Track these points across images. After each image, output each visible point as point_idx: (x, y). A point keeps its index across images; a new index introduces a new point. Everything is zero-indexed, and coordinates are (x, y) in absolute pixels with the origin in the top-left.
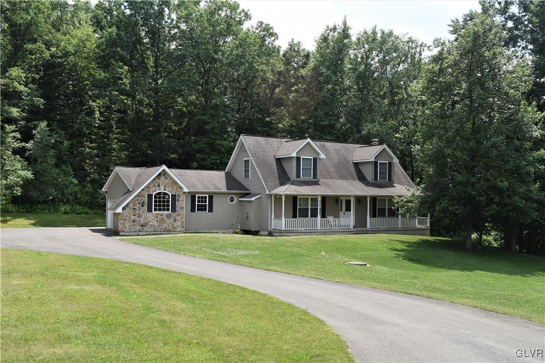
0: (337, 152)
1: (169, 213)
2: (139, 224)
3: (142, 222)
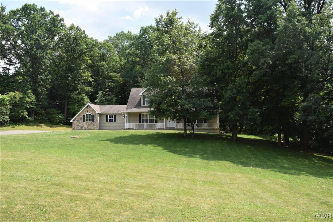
3: (81, 126)
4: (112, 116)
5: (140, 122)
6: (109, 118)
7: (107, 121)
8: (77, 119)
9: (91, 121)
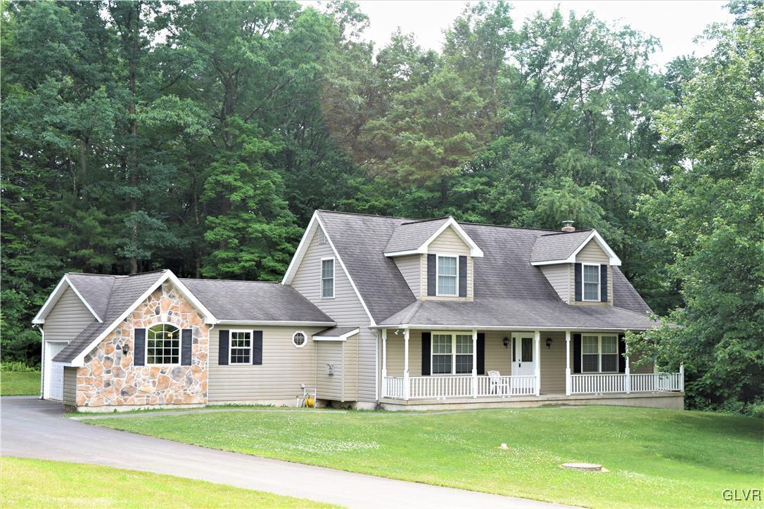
0: (502, 244)
1: (179, 368)
2: (117, 390)
3: (124, 385)
4: (248, 335)
5: (426, 371)
6: (234, 344)
7: (223, 360)
8: (102, 352)
9: (175, 361)
